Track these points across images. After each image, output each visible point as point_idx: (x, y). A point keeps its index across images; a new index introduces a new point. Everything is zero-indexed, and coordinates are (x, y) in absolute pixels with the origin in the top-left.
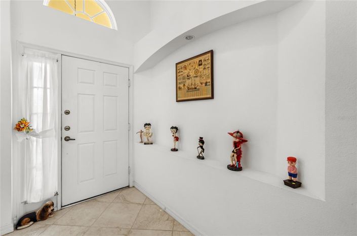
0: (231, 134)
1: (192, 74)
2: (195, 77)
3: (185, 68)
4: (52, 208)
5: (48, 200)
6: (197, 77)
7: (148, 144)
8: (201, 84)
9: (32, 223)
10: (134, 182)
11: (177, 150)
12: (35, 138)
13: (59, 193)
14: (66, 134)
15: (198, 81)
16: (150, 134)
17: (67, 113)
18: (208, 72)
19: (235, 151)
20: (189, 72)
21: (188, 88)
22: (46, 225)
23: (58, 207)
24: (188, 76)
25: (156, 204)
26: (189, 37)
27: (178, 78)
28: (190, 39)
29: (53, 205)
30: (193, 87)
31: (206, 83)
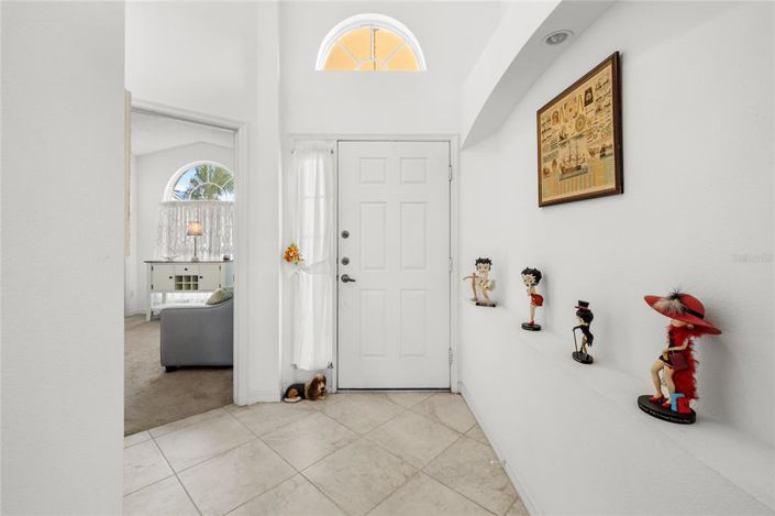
0: (651, 301)
1: (571, 131)
2: (577, 137)
3: (556, 118)
4: (322, 385)
5: (320, 371)
6: (581, 136)
7: (485, 305)
8: (592, 154)
9: (299, 398)
10: (460, 383)
11: (538, 329)
12: (304, 273)
13: (335, 365)
14: (344, 270)
15: (583, 147)
16: (489, 284)
17: (345, 235)
18: (607, 118)
19: (666, 358)
20: (564, 128)
21: (563, 169)
22: (313, 409)
23: (331, 387)
24: (562, 138)
25: (489, 445)
26: (555, 37)
27: (542, 146)
28: (559, 42)
29: (324, 381)
30: (573, 164)
31: (604, 149)
